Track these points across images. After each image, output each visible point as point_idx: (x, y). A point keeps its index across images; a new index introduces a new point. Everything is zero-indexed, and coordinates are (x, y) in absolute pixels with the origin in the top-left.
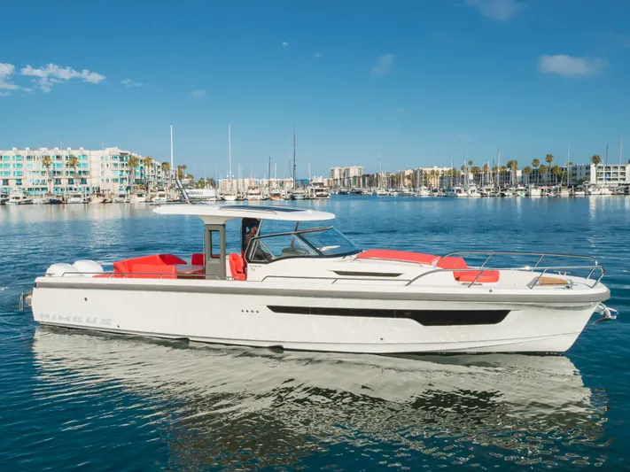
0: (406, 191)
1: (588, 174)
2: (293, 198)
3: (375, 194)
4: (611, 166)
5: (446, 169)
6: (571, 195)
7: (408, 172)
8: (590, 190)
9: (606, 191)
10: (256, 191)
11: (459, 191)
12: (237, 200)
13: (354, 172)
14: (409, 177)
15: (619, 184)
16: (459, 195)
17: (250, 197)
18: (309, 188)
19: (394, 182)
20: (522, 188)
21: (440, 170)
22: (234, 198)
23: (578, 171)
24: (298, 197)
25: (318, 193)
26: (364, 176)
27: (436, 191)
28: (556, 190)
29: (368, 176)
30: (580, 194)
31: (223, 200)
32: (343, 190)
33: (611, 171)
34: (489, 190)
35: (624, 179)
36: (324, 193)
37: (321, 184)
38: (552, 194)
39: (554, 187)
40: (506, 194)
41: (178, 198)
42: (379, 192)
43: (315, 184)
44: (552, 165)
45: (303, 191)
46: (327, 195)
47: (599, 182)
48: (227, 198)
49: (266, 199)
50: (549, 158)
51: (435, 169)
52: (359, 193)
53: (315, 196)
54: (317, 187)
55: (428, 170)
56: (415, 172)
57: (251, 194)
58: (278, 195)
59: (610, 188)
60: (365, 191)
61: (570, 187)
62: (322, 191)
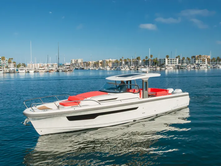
0: (101, 68)
1: (165, 62)
2: (58, 71)
3: (89, 69)
4: (172, 59)
5: (114, 60)
6: (160, 69)
7: (100, 61)
8: (167, 67)
9: (172, 68)
10: (43, 68)
11: (122, 68)
12: (34, 72)
13: (80, 61)
14: (101, 63)
15: (176, 65)
16: (122, 69)
17: (40, 71)
18: (65, 67)
19: (96, 65)
20: (143, 67)
21: (112, 60)
22: (33, 71)
23: (161, 61)
24: (60, 71)
25: (69, 69)
26: (84, 63)
27: (112, 68)
28: (155, 67)
29: (85, 62)
30: (163, 69)
31: (28, 72)
32: (77, 68)
33: (172, 61)
34: (133, 67)
35: (176, 64)
36: (71, 69)
37: (69, 66)
38: (154, 69)
39: (154, 66)
40: (139, 69)
41: (8, 72)
42: (91, 69)
43: (67, 66)
44: (152, 59)
45: (62, 68)
46: (72, 70)
47: (169, 65)
48: (30, 71)
49: (47, 72)
50: (151, 56)
51: (110, 60)
52: (83, 69)
53: (67, 70)
54: (68, 67)
55: (108, 60)
56: (103, 61)
57: (41, 70)
58: (52, 70)
59: (173, 67)
60: (85, 68)
61: (160, 66)
62: (70, 68)
